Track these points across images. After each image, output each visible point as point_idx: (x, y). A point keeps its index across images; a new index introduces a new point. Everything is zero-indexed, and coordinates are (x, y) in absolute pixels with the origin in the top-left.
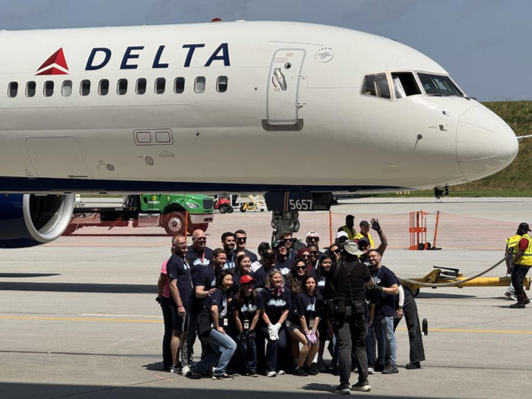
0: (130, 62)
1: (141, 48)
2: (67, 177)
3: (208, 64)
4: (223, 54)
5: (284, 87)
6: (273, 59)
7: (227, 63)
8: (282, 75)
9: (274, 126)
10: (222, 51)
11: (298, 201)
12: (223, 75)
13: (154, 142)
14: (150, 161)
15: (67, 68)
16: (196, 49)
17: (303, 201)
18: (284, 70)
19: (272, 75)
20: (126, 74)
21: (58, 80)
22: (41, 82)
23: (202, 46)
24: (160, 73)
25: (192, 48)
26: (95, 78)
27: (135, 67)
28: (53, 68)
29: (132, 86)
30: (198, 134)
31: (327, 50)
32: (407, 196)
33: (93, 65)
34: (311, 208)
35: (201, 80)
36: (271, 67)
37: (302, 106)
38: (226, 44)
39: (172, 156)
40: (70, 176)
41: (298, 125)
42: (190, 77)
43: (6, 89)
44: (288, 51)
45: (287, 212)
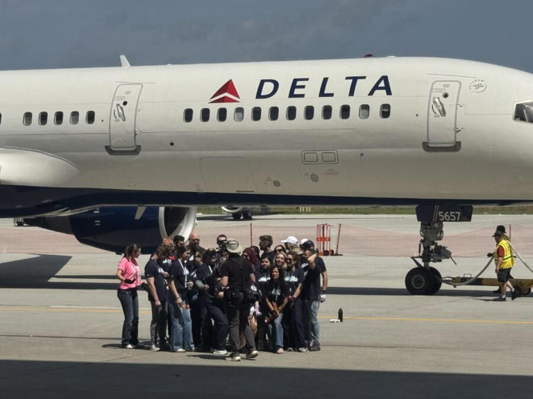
0: (297, 91)
1: (307, 79)
2: (234, 191)
3: (371, 93)
4: (384, 84)
5: (443, 113)
6: (432, 89)
7: (389, 93)
8: (441, 103)
9: (433, 147)
10: (383, 82)
11: (447, 213)
12: (386, 103)
13: (320, 161)
14: (315, 178)
15: (239, 98)
16: (359, 81)
17: (451, 213)
18: (443, 100)
19: (432, 103)
20: (294, 102)
21: (230, 108)
22: (214, 109)
23: (364, 78)
24: (326, 101)
25: (355, 79)
26: (265, 105)
27: (302, 96)
28: (225, 97)
29: (300, 113)
30: (362, 155)
31: (480, 82)
32: (308, 213)
33: (263, 94)
34: (458, 219)
35: (365, 107)
36: (430, 96)
37: (460, 131)
38: (386, 77)
39: (336, 174)
40: (237, 191)
41: (457, 146)
42: (355, 105)
43: (182, 115)
44: (445, 83)
45: (435, 222)
